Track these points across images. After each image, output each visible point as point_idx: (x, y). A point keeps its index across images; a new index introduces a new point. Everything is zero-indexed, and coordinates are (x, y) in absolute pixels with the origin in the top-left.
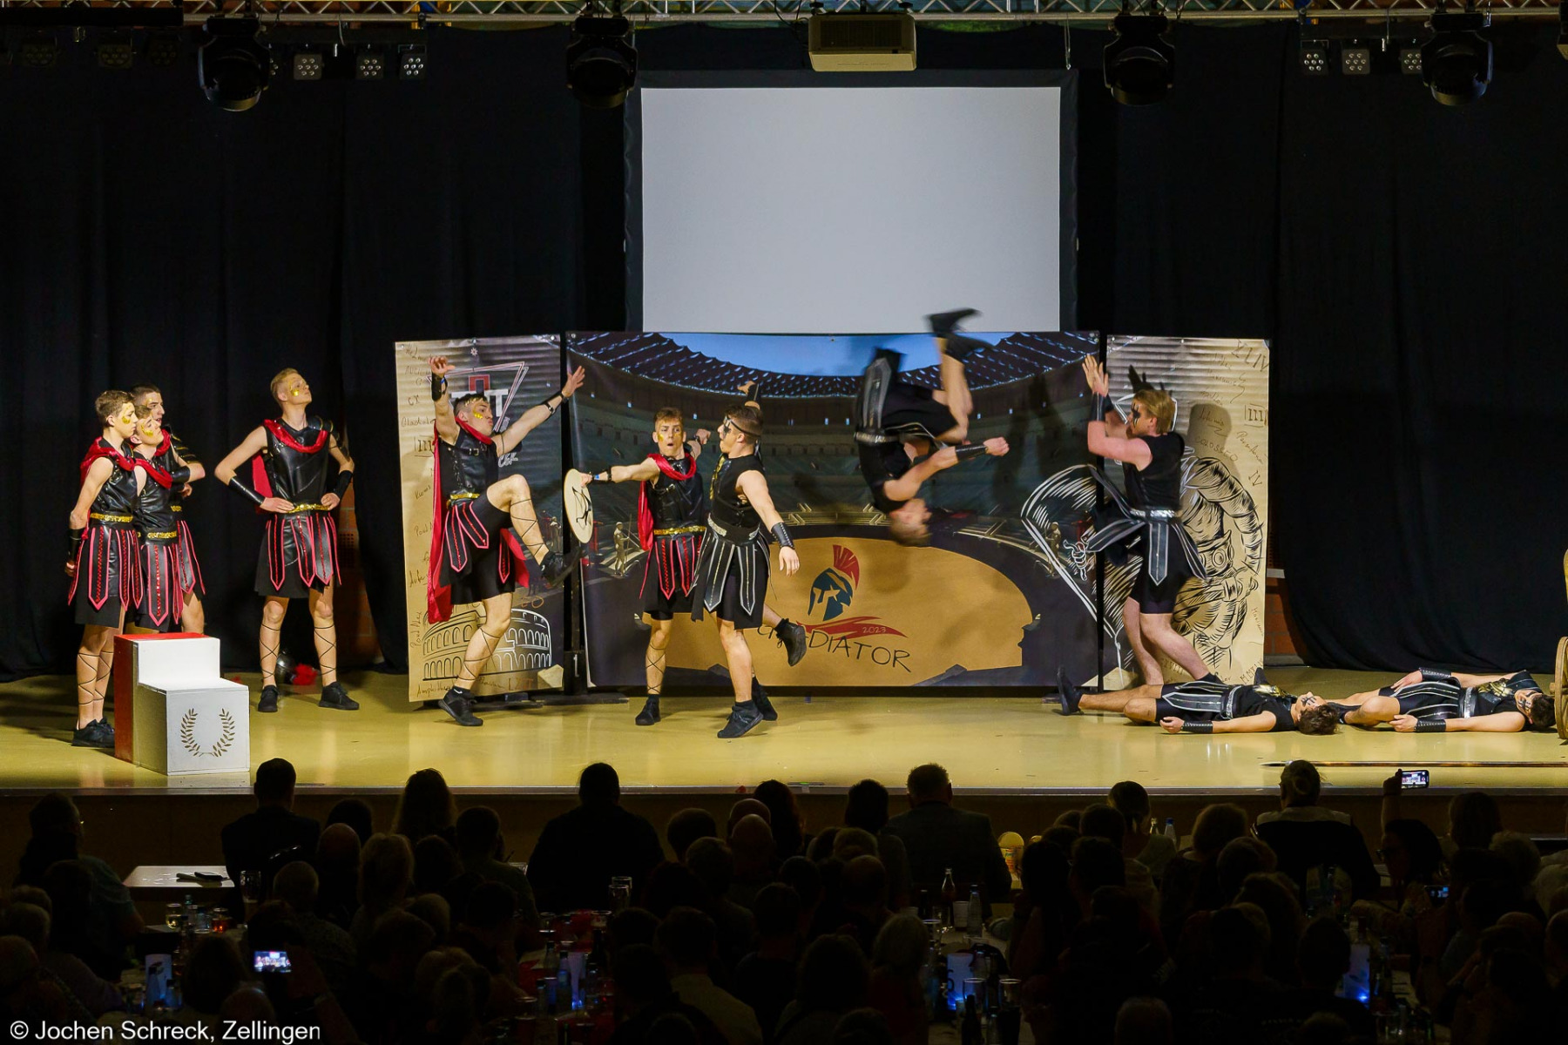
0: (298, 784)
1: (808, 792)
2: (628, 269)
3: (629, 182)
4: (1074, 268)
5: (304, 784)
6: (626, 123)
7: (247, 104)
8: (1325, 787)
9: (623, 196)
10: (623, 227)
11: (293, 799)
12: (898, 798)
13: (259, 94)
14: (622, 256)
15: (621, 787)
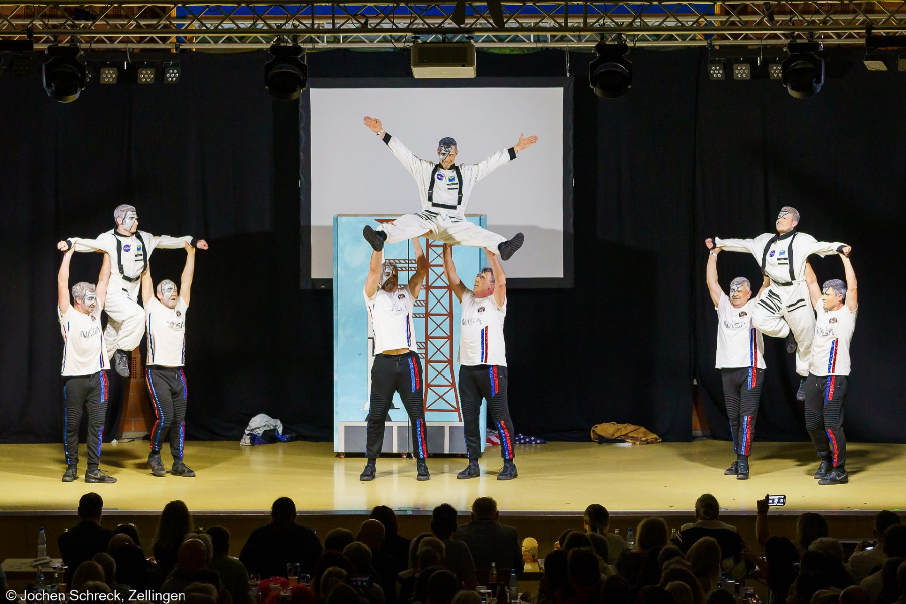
0: (104, 509)
1: (410, 513)
2: (302, 197)
3: (302, 146)
4: (572, 196)
5: (106, 509)
6: (301, 110)
7: (73, 98)
8: (722, 510)
9: (299, 153)
10: (299, 172)
11: (101, 517)
12: (464, 517)
13: (79, 93)
14: (298, 190)
15: (297, 510)
